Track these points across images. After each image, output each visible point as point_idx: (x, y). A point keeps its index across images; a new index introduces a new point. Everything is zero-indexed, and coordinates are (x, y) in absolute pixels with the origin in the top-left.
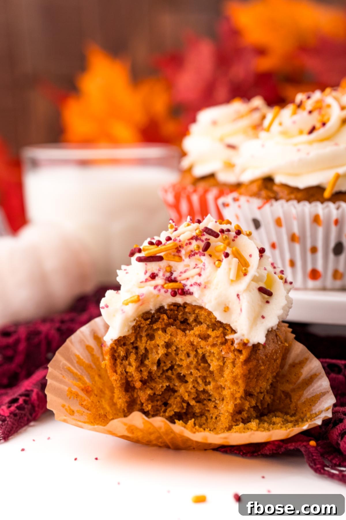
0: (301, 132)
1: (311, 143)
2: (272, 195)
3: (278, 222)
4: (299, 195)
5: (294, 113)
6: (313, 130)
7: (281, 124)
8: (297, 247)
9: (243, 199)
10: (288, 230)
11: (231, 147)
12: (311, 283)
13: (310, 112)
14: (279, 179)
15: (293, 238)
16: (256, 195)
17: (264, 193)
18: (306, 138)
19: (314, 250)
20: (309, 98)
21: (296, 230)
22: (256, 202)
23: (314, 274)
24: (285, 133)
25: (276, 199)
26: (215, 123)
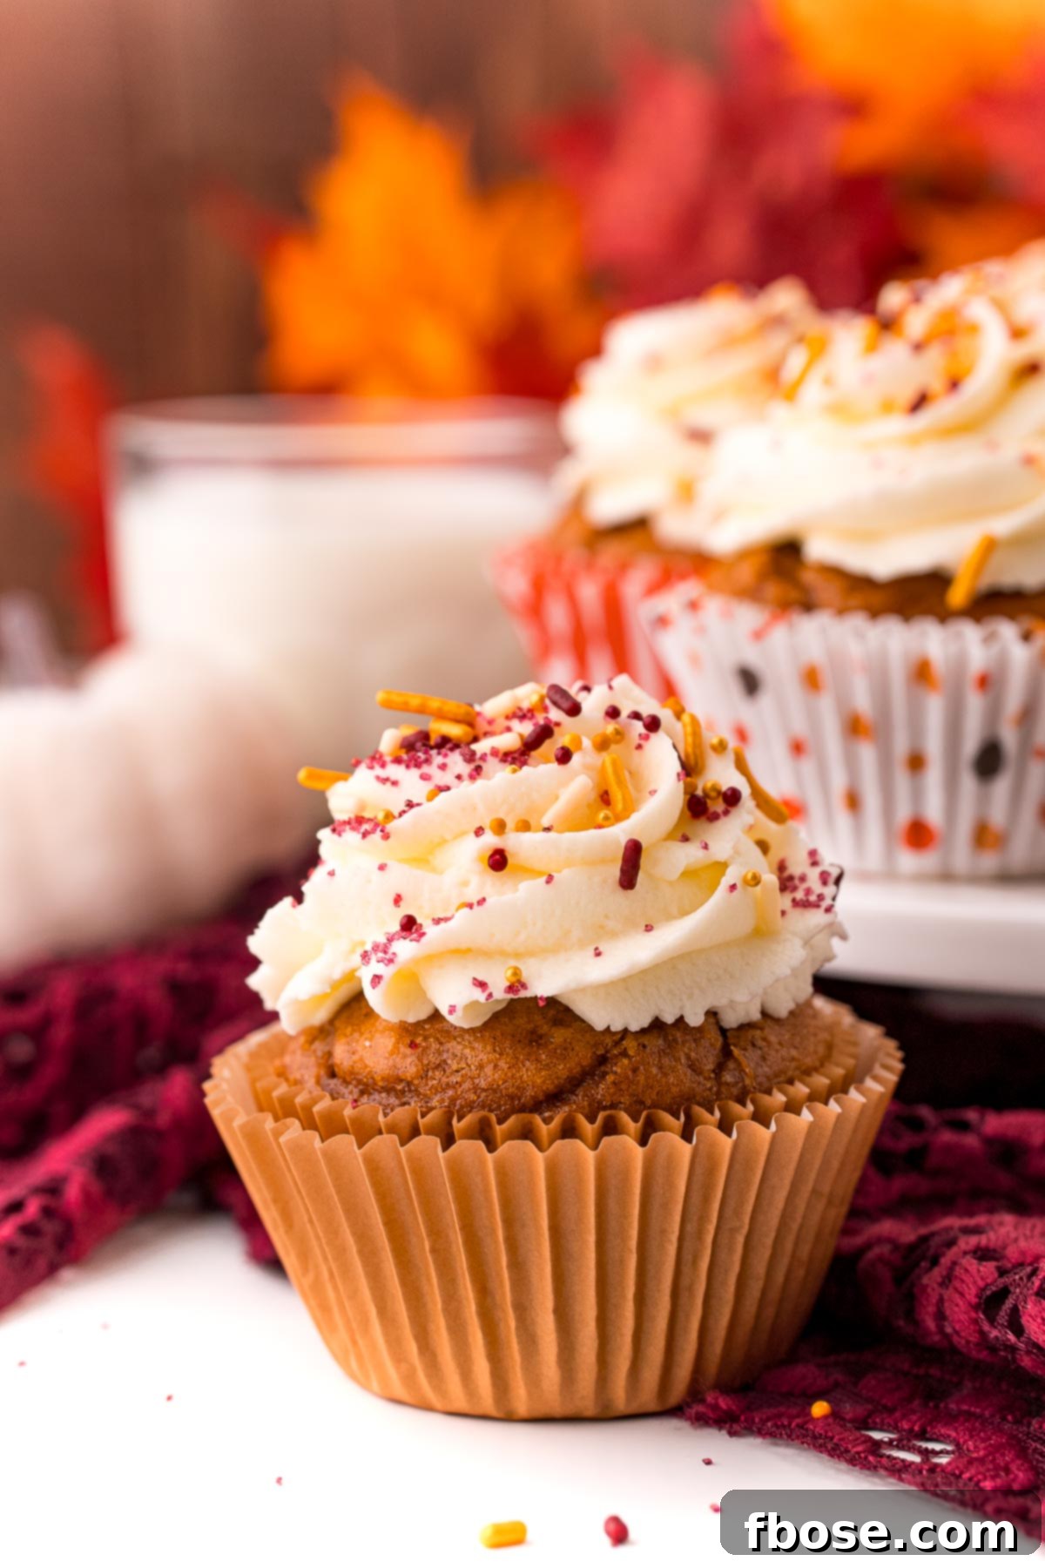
0: (887, 407)
1: (914, 440)
2: (794, 594)
3: (811, 679)
4: (877, 599)
5: (872, 348)
6: (920, 402)
7: (828, 381)
8: (867, 754)
9: (713, 607)
10: (842, 701)
11: (701, 437)
12: (908, 861)
13: (919, 347)
14: (819, 549)
15: (855, 728)
16: (751, 594)
17: (773, 590)
18: (899, 425)
19: (916, 763)
20: (917, 299)
21: (863, 702)
22: (749, 616)
23: (918, 835)
24: (840, 411)
25: (808, 606)
26: (654, 363)
